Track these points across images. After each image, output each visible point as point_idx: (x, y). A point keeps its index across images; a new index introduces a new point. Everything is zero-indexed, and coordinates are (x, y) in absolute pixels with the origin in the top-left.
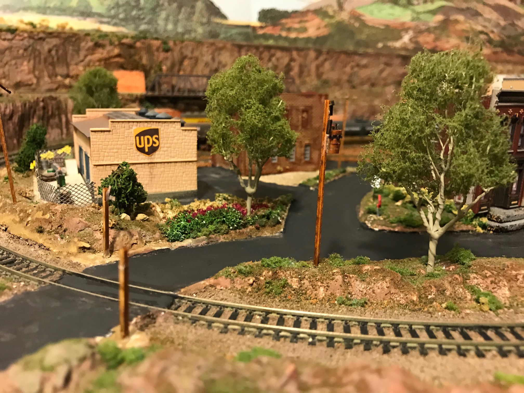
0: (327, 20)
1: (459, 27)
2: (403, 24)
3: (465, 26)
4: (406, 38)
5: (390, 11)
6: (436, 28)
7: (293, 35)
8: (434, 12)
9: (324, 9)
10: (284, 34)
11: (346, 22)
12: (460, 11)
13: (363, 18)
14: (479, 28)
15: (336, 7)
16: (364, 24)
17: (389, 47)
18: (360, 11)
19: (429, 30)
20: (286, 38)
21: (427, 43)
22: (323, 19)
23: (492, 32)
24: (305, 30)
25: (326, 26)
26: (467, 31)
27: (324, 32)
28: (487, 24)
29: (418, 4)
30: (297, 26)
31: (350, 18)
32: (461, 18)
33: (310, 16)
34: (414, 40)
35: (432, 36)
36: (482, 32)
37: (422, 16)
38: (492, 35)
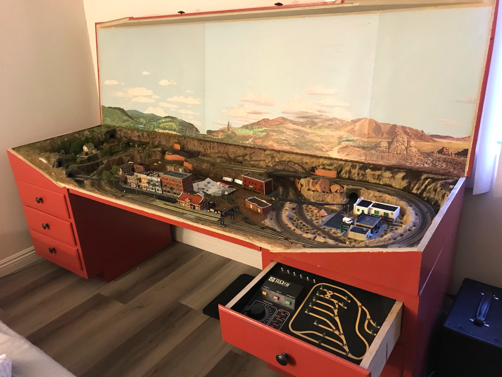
0: (224, 133)
1: (273, 137)
2: (249, 135)
3: (277, 137)
4: (250, 140)
5: (245, 131)
6: (262, 137)
7: (215, 138)
8: (262, 132)
9: (224, 130)
10: (212, 137)
11: (230, 134)
12: (274, 131)
13: (235, 133)
14: (284, 138)
15: (227, 130)
16: (236, 135)
17: (244, 143)
18: (235, 131)
19: (260, 138)
20: (213, 138)
21: (259, 143)
22: (223, 133)
23: (291, 140)
24: (218, 136)
25: (224, 135)
26: (277, 139)
27: (223, 137)
28: (288, 137)
29: (256, 128)
30: (216, 135)
31: (231, 133)
32: (275, 134)
33: (220, 132)
34: (253, 141)
35: (261, 140)
36: (285, 140)
37: (256, 133)
38: (290, 142)
